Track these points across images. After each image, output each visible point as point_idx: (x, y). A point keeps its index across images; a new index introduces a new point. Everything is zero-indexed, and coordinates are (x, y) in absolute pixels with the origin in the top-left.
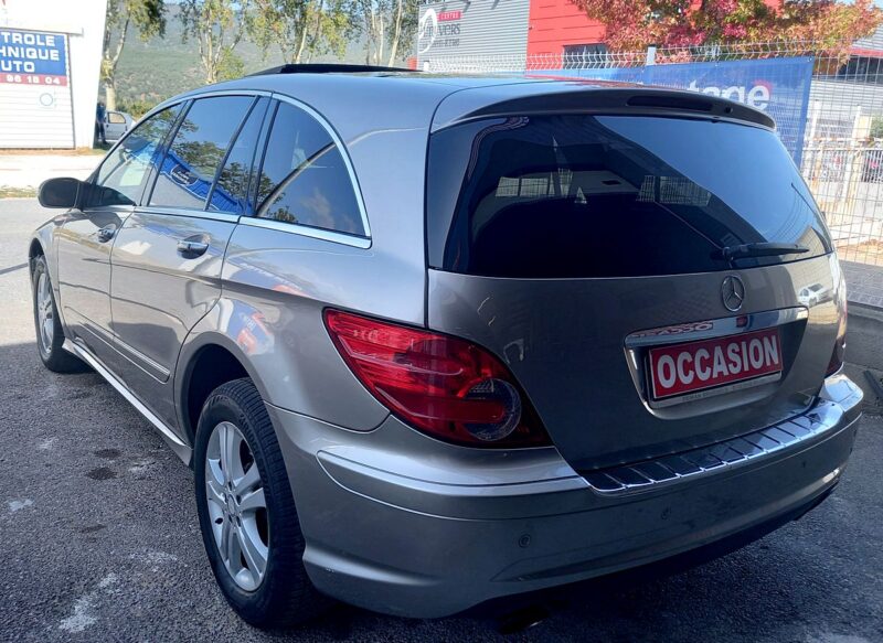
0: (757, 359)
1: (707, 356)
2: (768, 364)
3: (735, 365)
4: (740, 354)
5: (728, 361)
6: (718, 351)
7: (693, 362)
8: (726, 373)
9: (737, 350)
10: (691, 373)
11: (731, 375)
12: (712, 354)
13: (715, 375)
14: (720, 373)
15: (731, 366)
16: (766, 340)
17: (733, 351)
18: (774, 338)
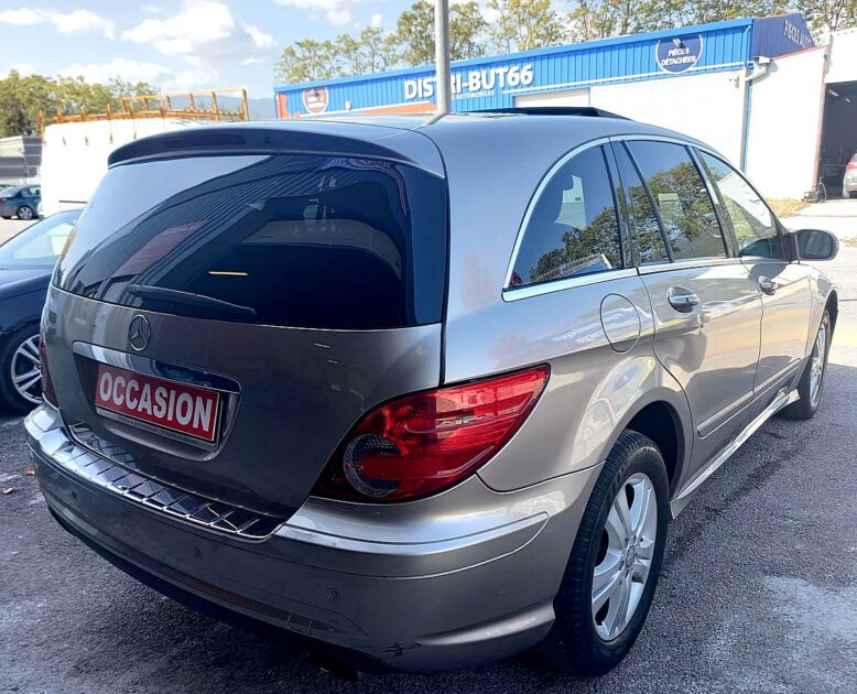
0: (184, 414)
1: (137, 389)
2: (195, 426)
3: (160, 409)
4: (167, 400)
5: (154, 403)
6: (147, 388)
7: (126, 388)
8: (149, 412)
9: (165, 395)
10: (122, 397)
11: (153, 417)
12: (141, 388)
13: (140, 409)
14: (145, 410)
15: (155, 407)
16: (199, 400)
17: (161, 395)
18: (210, 402)
